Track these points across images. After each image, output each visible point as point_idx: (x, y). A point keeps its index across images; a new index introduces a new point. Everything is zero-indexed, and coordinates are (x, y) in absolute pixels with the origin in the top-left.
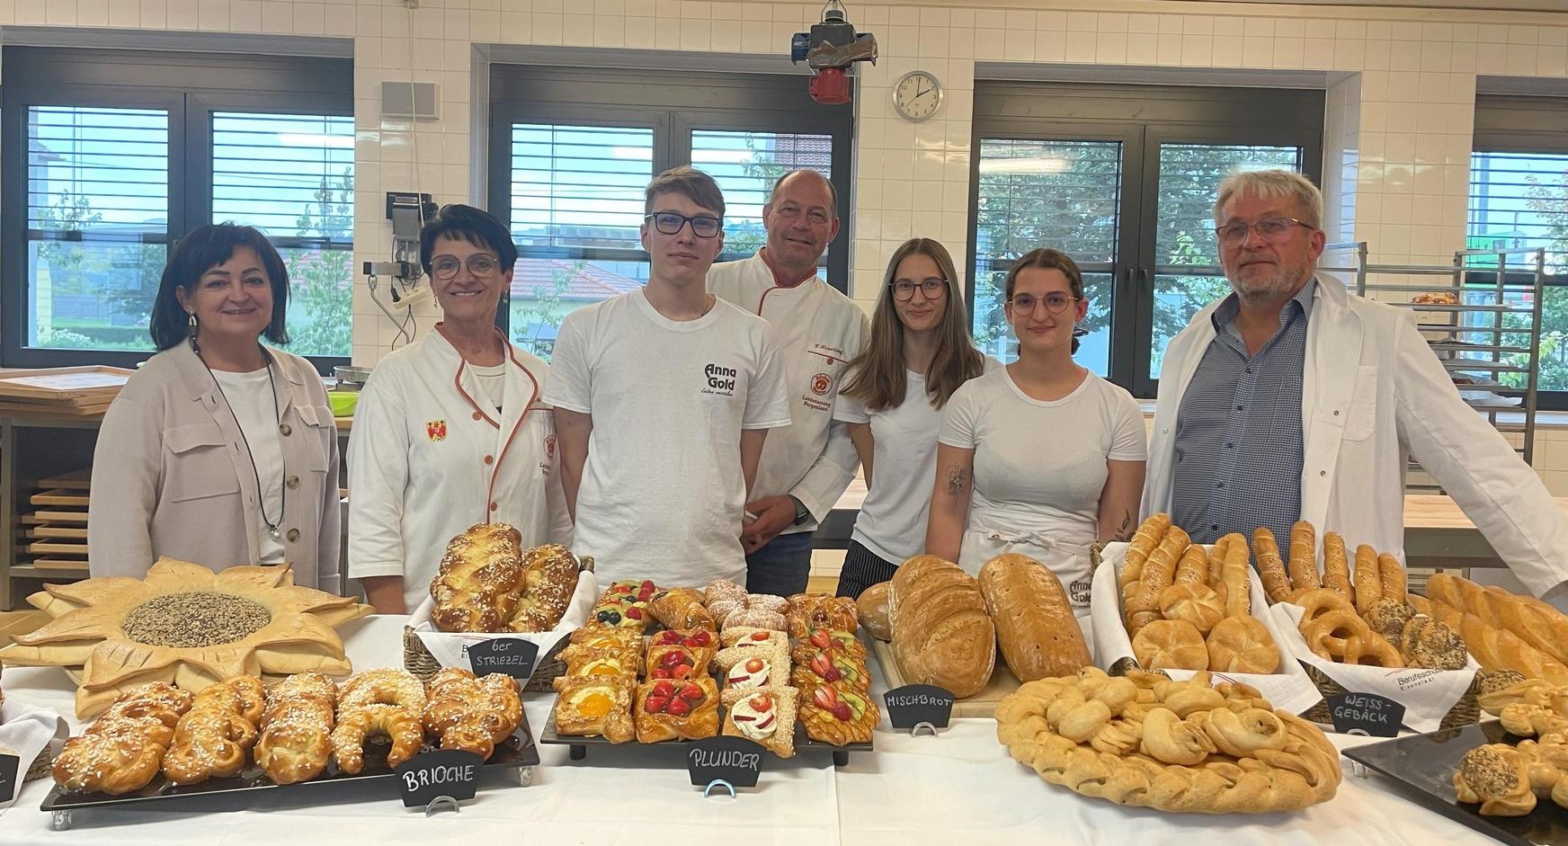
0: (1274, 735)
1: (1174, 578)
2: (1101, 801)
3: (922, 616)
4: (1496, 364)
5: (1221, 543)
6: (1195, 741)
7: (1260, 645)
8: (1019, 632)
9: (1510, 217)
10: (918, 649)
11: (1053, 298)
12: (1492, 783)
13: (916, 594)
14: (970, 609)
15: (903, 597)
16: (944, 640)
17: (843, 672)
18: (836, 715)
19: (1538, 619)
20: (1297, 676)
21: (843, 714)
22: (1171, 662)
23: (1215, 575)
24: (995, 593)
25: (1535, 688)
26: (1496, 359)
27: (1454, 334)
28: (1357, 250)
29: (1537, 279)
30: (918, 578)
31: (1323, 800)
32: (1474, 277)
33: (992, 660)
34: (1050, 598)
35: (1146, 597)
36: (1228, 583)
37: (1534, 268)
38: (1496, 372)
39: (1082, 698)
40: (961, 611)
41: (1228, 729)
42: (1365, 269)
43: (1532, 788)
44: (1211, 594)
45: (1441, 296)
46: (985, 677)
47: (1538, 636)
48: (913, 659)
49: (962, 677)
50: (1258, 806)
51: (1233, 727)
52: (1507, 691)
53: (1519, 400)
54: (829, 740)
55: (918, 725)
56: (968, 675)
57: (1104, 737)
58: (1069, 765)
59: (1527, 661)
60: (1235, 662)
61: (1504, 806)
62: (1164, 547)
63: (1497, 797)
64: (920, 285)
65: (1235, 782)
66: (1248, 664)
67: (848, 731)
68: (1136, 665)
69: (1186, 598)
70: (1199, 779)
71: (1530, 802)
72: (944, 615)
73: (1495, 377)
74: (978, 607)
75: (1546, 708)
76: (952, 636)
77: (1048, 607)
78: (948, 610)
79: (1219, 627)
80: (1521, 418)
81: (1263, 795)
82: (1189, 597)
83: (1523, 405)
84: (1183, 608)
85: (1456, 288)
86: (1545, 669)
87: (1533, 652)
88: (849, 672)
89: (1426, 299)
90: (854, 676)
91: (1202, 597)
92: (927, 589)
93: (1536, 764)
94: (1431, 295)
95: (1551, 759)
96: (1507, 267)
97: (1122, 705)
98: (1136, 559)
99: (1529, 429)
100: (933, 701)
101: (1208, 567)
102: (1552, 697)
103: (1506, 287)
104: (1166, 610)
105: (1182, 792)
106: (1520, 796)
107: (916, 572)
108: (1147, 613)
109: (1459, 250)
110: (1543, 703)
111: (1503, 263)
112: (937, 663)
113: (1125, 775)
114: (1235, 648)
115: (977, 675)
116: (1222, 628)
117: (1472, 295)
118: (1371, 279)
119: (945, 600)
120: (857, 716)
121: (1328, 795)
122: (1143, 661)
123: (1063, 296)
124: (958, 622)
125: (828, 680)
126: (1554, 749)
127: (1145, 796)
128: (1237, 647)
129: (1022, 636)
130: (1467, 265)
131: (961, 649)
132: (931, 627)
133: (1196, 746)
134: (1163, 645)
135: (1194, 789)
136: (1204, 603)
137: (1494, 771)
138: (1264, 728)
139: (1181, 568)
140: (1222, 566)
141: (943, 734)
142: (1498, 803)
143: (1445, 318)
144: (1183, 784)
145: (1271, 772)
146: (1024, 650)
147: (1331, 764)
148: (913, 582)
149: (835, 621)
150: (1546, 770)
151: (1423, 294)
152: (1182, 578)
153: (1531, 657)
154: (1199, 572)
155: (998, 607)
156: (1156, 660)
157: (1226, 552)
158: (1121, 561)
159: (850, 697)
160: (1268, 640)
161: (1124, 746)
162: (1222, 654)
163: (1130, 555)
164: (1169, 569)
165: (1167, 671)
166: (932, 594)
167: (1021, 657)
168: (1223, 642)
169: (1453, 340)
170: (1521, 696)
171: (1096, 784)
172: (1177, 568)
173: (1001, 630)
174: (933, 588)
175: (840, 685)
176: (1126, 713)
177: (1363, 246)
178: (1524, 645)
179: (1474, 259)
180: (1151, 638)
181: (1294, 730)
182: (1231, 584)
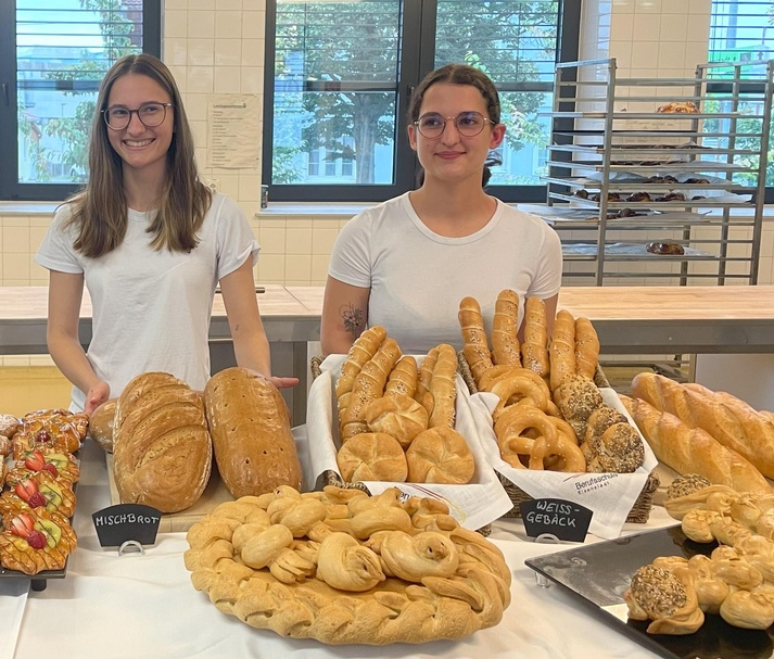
0: (444, 561)
1: (384, 390)
2: (267, 632)
3: (141, 434)
4: (731, 166)
5: (432, 354)
6: (365, 568)
7: (456, 456)
8: (232, 447)
9: (758, 33)
10: (133, 467)
11: (465, 120)
12: (659, 602)
13: (137, 412)
14: (188, 426)
15: (125, 415)
16: (158, 457)
17: (48, 497)
18: (30, 543)
19: (731, 418)
20: (490, 485)
21: (38, 542)
22: (371, 474)
23: (424, 385)
24: (215, 408)
25: (717, 495)
26: (730, 161)
27: (695, 139)
28: (607, 65)
29: (767, 88)
30: (141, 396)
31: (489, 626)
32: (715, 88)
33: (205, 475)
34: (265, 411)
35: (357, 409)
36: (434, 393)
37: (764, 78)
38: (729, 174)
39: (266, 522)
40: (178, 428)
41: (401, 555)
42: (614, 82)
43: (700, 605)
44: (416, 405)
45: (683, 105)
46: (198, 492)
47: (730, 434)
48: (128, 477)
49: (173, 493)
50: (420, 637)
51: (404, 552)
52: (690, 497)
53: (749, 197)
54: (22, 569)
55: (127, 543)
56: (179, 491)
57: (283, 563)
58: (239, 596)
59: (717, 461)
60: (432, 473)
61: (671, 625)
62: (376, 360)
63: (665, 617)
64: (137, 111)
65: (399, 612)
66: (445, 475)
67: (40, 560)
68: (338, 478)
69: (390, 411)
70: (363, 610)
71: (697, 620)
72: (160, 434)
73: (729, 177)
74: (197, 422)
75: (726, 515)
76: (165, 453)
77: (261, 420)
78: (167, 427)
79: (418, 439)
80: (751, 212)
81: (426, 626)
82: (393, 410)
83: (752, 201)
84: (386, 422)
85: (698, 98)
86: (733, 468)
87: (724, 450)
88: (53, 497)
89: (669, 108)
90: (57, 501)
91: (405, 409)
92: (148, 407)
93: (706, 580)
94: (674, 105)
95: (721, 575)
96: (742, 77)
97: (309, 526)
98: (351, 371)
99: (758, 222)
100: (141, 519)
101: (418, 377)
102: (732, 504)
103: (741, 95)
104: (372, 422)
105: (345, 625)
106: (688, 615)
107: (140, 390)
108: (357, 424)
109: (701, 63)
110: (723, 509)
111: (738, 75)
112: (149, 481)
113: (291, 606)
114: (432, 459)
115: (189, 491)
116: (421, 442)
117: (712, 104)
118: (620, 91)
119: (163, 418)
120: (52, 543)
121: (493, 620)
122: (346, 475)
123: (477, 117)
124: (172, 440)
125: (30, 505)
126: (724, 565)
127: (310, 629)
128: (434, 458)
129: (234, 451)
130: (710, 77)
131: (173, 465)
132: (146, 445)
133: (366, 574)
134: (365, 457)
135: (356, 622)
136: (406, 415)
137: (662, 590)
138: (433, 554)
139: (391, 380)
140: (431, 376)
141: (150, 550)
142: (664, 623)
143: (687, 125)
144: (346, 615)
145: (437, 601)
146: (236, 465)
147: (499, 588)
148: (136, 401)
149: (57, 441)
150: (715, 588)
151: (667, 104)
152: (392, 389)
153: (722, 457)
154: (409, 383)
155: (216, 422)
156: (358, 473)
157: (436, 362)
158: (338, 373)
159: (47, 523)
160: (464, 450)
161: (299, 572)
162: (420, 464)
163: (346, 367)
164: (380, 381)
165: (367, 484)
166: (152, 412)
167: (231, 473)
168: (422, 454)
169: (694, 144)
170: (704, 501)
171: (263, 617)
172: (388, 380)
173: (216, 445)
174: (152, 406)
175: (40, 511)
176: (312, 534)
177: (613, 63)
178: (716, 445)
179: (715, 71)
180: (354, 451)
181: (470, 550)
182: (438, 395)
